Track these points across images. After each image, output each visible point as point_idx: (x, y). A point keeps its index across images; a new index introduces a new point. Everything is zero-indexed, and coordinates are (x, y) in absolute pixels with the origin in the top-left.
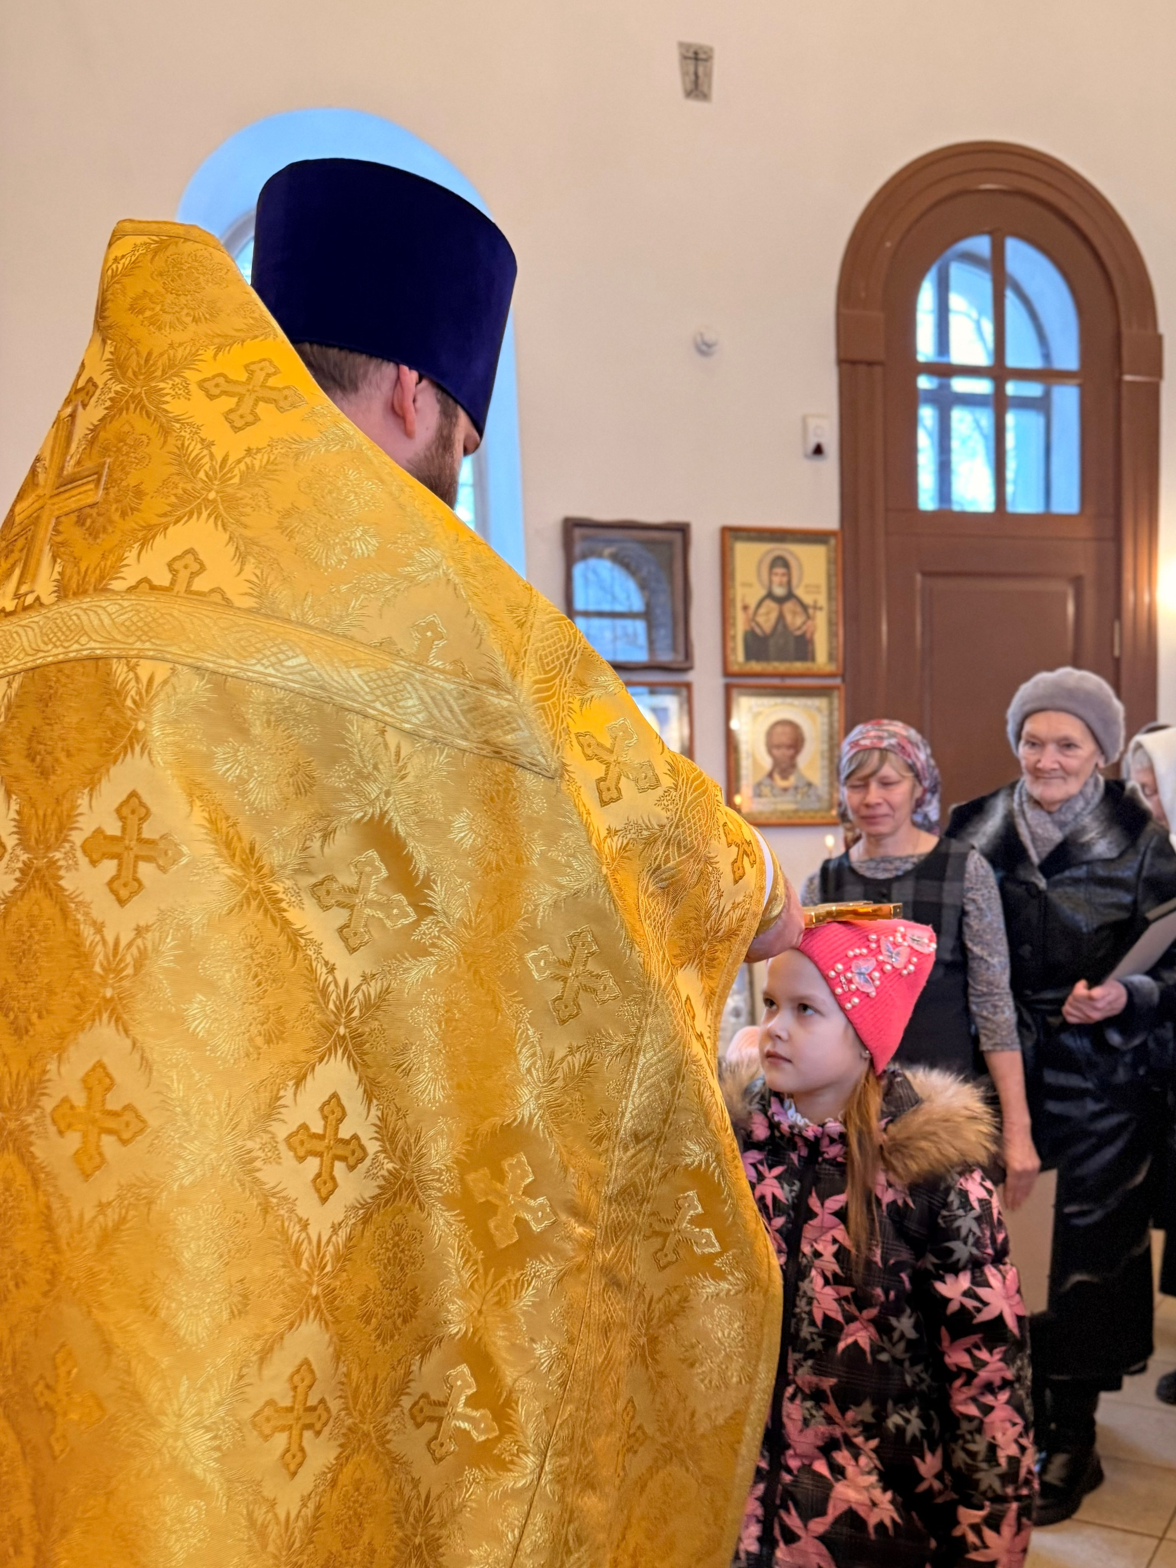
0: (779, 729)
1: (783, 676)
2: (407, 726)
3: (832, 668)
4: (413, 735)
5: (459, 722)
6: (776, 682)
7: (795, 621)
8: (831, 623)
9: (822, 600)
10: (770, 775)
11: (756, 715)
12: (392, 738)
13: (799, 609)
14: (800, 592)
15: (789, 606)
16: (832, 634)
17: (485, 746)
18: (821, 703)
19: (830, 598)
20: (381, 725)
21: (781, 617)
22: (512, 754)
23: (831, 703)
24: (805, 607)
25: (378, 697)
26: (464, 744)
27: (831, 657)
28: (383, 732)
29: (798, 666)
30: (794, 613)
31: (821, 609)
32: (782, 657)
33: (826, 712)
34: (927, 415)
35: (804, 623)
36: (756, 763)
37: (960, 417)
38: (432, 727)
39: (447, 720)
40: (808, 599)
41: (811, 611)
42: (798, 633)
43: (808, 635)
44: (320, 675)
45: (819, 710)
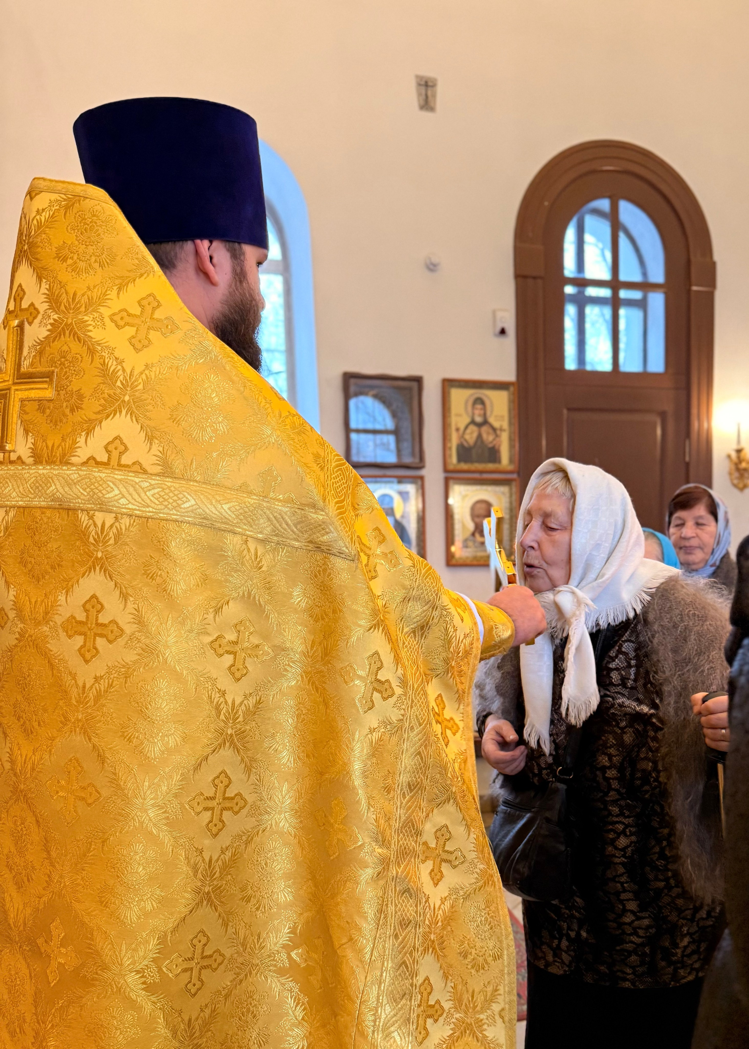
0: (479, 506)
1: (481, 472)
2: (260, 536)
3: (511, 468)
4: (263, 541)
5: (293, 531)
6: (477, 476)
7: (488, 438)
8: (511, 440)
9: (505, 425)
10: (473, 534)
11: (464, 497)
12: (252, 545)
13: (491, 431)
14: (491, 420)
15: (485, 429)
16: (511, 447)
17: (310, 545)
18: (504, 489)
19: (510, 423)
20: (244, 537)
21: (480, 436)
22: (328, 548)
23: (511, 489)
24: (494, 429)
25: (241, 520)
26: (297, 544)
27: (511, 461)
28: (246, 542)
29: (491, 466)
30: (488, 434)
31: (504, 430)
32: (480, 460)
33: (508, 495)
34: (571, 310)
35: (494, 439)
36: (464, 526)
37: (591, 312)
38: (276, 535)
39: (285, 530)
40: (496, 424)
41: (498, 432)
42: (491, 445)
43: (497, 447)
44: (204, 511)
45: (503, 493)
